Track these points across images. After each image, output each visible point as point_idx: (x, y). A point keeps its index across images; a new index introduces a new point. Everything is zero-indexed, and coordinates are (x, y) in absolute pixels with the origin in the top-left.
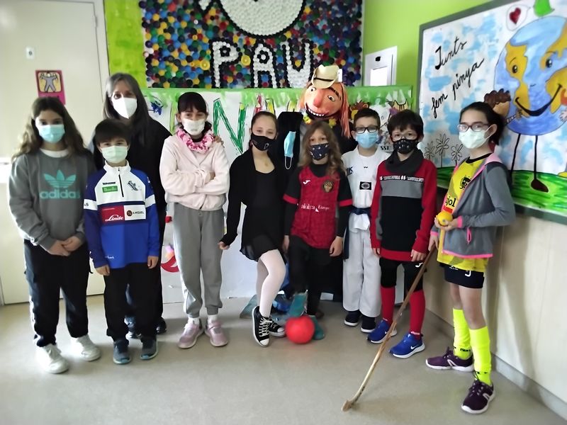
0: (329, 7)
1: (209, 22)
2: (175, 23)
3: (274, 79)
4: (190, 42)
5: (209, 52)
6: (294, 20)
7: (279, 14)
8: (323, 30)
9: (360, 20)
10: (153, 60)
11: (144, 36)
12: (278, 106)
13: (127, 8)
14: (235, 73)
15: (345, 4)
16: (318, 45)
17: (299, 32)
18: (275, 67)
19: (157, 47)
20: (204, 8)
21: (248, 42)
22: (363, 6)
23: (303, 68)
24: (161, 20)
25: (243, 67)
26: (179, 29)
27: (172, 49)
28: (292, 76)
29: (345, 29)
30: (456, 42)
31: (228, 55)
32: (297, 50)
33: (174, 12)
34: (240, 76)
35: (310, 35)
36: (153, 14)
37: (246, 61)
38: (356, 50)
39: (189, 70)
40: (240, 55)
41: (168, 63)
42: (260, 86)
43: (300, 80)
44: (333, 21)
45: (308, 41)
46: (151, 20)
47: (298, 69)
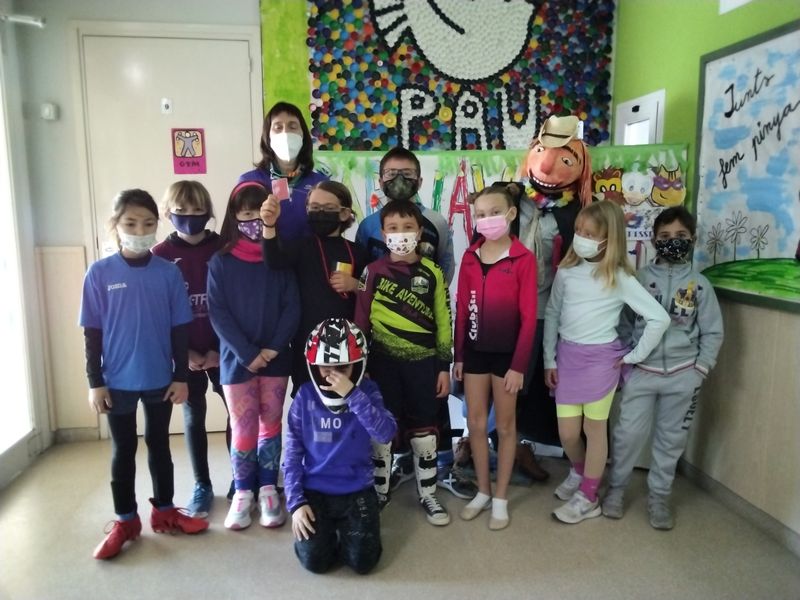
0: (565, 40)
1: (398, 63)
2: (353, 64)
3: (483, 140)
4: (371, 91)
5: (395, 103)
6: (514, 57)
7: (493, 51)
8: (556, 71)
9: (609, 56)
10: (322, 114)
11: (311, 82)
12: (489, 175)
13: (291, 46)
14: (430, 131)
15: (587, 35)
16: (547, 92)
17: (520, 74)
18: (485, 123)
19: (327, 97)
20: (391, 45)
21: (450, 89)
22: (614, 37)
23: (525, 123)
24: (334, 62)
25: (441, 123)
26: (358, 73)
27: (347, 100)
28: (510, 135)
29: (587, 69)
30: (757, 76)
31: (421, 106)
32: (519, 100)
33: (352, 51)
34: (437, 134)
35: (536, 78)
36: (324, 54)
37: (445, 114)
38: (603, 98)
39: (368, 128)
40: (438, 106)
41: (340, 119)
42: (464, 147)
43: (520, 140)
44: (569, 59)
45: (534, 87)
46: (321, 62)
47: (519, 126)
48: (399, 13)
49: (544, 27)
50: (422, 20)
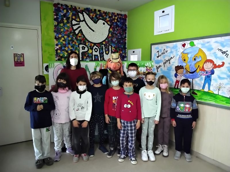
0: (117, 35)
1: (78, 38)
2: (67, 38)
3: (99, 57)
4: (72, 45)
5: (78, 48)
6: (106, 38)
7: (101, 36)
8: (115, 42)
9: (126, 39)
10: (58, 50)
11: (56, 42)
13: (50, 32)
14: (87, 55)
15: (121, 34)
16: (113, 46)
17: (107, 42)
18: (100, 53)
19: (60, 46)
20: (77, 33)
21: (91, 45)
22: (127, 34)
23: (109, 54)
24: (62, 37)
25: (89, 53)
26: (68, 40)
27: (65, 47)
28: (105, 56)
29: (122, 42)
31: (84, 49)
32: (107, 48)
33: (66, 34)
35: (111, 43)
36: (59, 35)
37: (90, 51)
38: (125, 48)
40: (88, 49)
44: (118, 39)
45: (110, 45)
46: (58, 37)
47: (107, 54)
48: (79, 26)
49: (112, 31)
50: (84, 28)
